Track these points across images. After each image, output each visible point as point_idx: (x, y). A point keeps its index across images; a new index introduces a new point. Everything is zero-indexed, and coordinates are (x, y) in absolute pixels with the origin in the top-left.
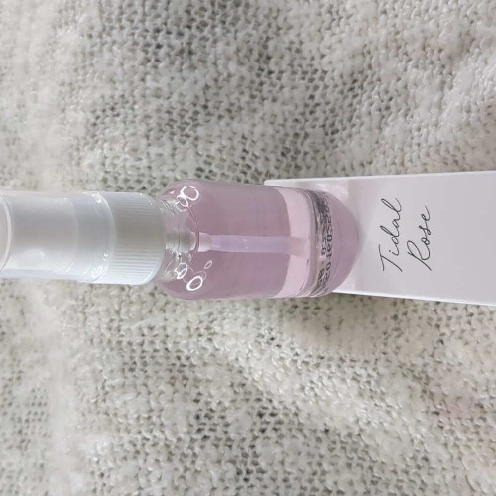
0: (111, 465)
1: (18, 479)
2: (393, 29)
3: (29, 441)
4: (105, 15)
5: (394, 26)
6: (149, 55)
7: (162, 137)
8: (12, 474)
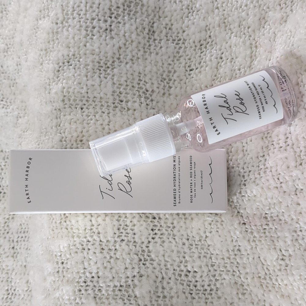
1: (11, 274)
3: (18, 253)
4: (65, 12)
5: (223, 15)
6: (88, 32)
7: (95, 76)
8: (8, 272)
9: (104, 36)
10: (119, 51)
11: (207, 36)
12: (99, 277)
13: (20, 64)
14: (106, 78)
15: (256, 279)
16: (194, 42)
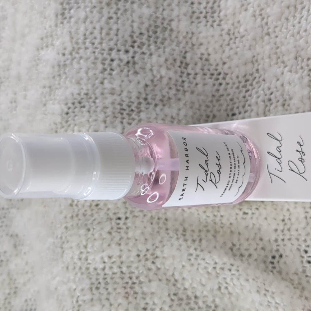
2: (274, 45)
4: (74, 40)
5: (275, 43)
6: (106, 66)
7: (115, 121)
9: (126, 71)
10: (145, 90)
11: (254, 70)
14: (130, 124)
16: (238, 77)
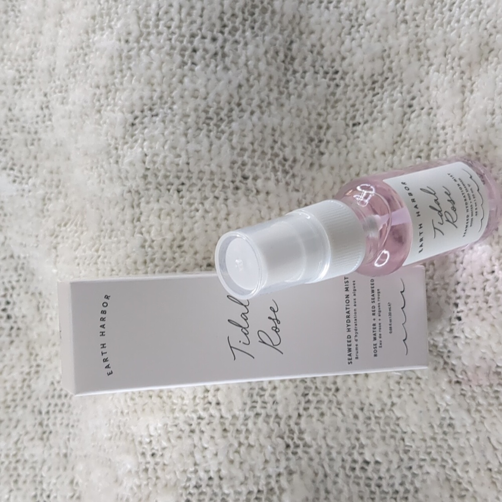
0: (165, 444)
1: (41, 469)
3: (51, 432)
4: (142, 22)
6: (186, 59)
7: (200, 134)
8: (34, 465)
9: (212, 65)
11: (385, 68)
12: (221, 478)
13: (47, 107)
14: (219, 138)
15: (482, 473)
16: (362, 77)
